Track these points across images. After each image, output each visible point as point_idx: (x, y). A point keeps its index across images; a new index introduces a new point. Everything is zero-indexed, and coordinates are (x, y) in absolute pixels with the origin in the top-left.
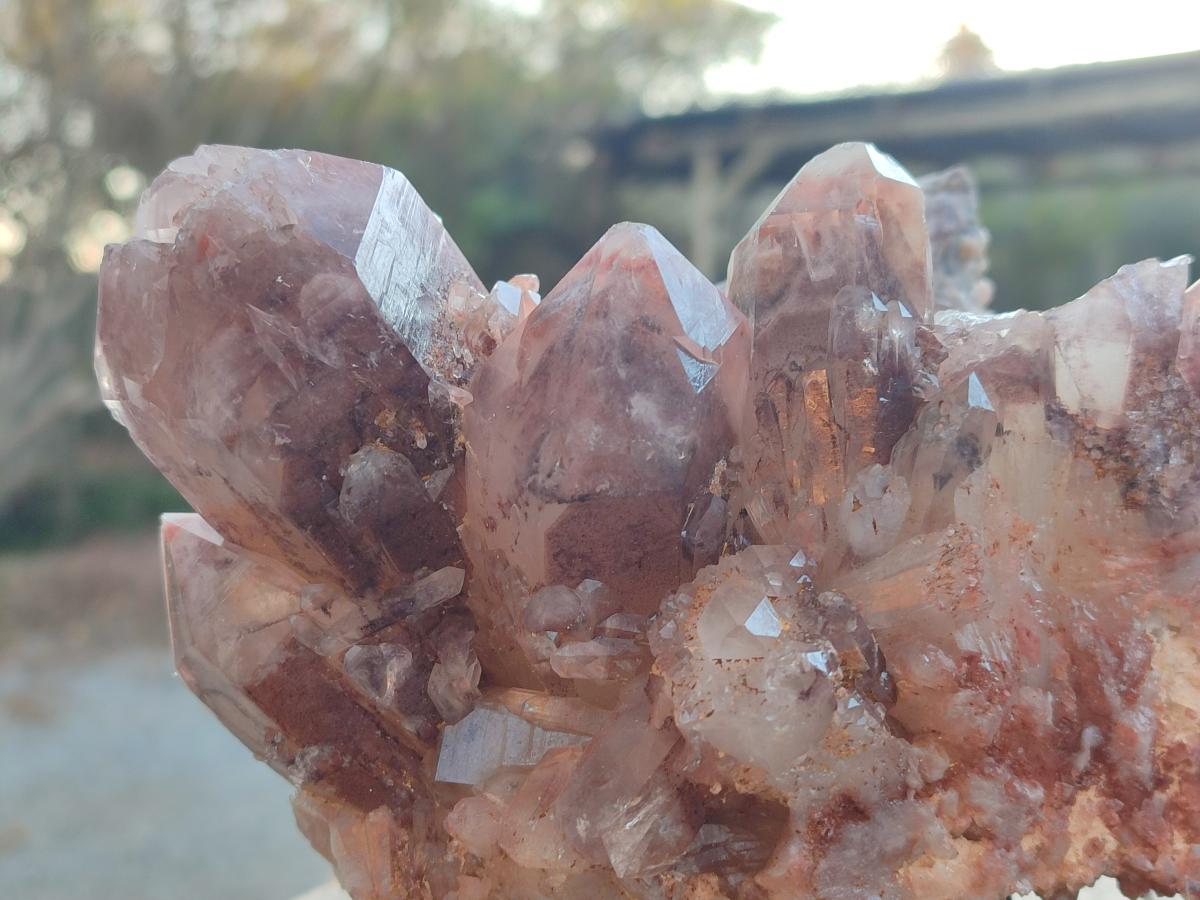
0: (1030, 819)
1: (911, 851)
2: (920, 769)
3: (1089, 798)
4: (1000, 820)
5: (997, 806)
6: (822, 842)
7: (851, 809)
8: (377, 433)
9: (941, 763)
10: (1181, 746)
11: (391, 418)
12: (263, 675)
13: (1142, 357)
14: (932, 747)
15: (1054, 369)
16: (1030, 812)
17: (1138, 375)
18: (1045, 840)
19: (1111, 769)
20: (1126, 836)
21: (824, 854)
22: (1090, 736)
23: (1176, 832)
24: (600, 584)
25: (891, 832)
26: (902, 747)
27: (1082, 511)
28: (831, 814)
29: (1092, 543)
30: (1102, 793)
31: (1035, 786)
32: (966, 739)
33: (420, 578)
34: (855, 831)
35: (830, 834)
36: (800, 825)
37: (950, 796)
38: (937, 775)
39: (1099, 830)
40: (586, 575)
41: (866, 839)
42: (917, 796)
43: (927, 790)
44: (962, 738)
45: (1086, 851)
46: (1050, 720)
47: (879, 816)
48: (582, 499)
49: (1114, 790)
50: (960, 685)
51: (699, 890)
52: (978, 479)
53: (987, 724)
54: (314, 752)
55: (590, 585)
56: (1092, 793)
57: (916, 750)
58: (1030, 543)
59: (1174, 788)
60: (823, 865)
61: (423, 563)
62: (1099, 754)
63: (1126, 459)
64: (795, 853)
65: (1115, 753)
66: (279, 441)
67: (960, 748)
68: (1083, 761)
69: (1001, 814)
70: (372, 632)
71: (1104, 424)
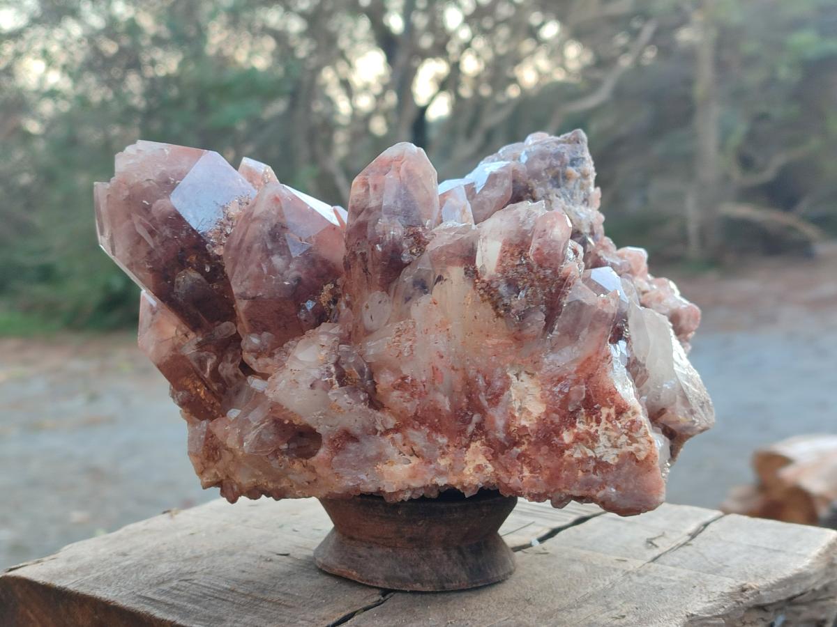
0: (441, 451)
1: (380, 458)
2: (382, 423)
3: (476, 445)
4: (425, 450)
5: (423, 443)
6: (337, 449)
7: (348, 436)
8: (189, 264)
9: (391, 422)
10: (524, 427)
11: (194, 258)
12: (164, 360)
13: (507, 248)
14: (387, 414)
15: (476, 251)
16: (440, 448)
17: (504, 257)
18: (452, 462)
19: (486, 434)
20: (496, 464)
21: (337, 454)
22: (476, 418)
23: (524, 467)
24: (270, 334)
25: (370, 449)
26: (371, 412)
27: (475, 317)
28: (340, 437)
29: (481, 331)
30: (483, 444)
31: (444, 437)
32: (401, 412)
33: (217, 325)
34: (352, 447)
35: (339, 446)
36: (325, 441)
37: (398, 436)
38: (390, 426)
39: (481, 460)
40: (264, 330)
41: (357, 450)
42: (382, 434)
43: (387, 432)
44: (399, 412)
45: (474, 469)
46: (448, 408)
47: (363, 440)
48: (253, 298)
49: (489, 444)
50: (394, 388)
51: (296, 464)
52: (425, 300)
53: (411, 407)
54: (181, 394)
55: (265, 335)
56: (478, 443)
57: (379, 414)
58: (448, 330)
59: (524, 447)
60: (336, 458)
61: (218, 320)
62: (479, 426)
63: (491, 295)
64: (323, 452)
65: (487, 426)
66: (147, 266)
67: (399, 415)
68: (471, 428)
69: (424, 447)
70: (200, 346)
71: (486, 278)
